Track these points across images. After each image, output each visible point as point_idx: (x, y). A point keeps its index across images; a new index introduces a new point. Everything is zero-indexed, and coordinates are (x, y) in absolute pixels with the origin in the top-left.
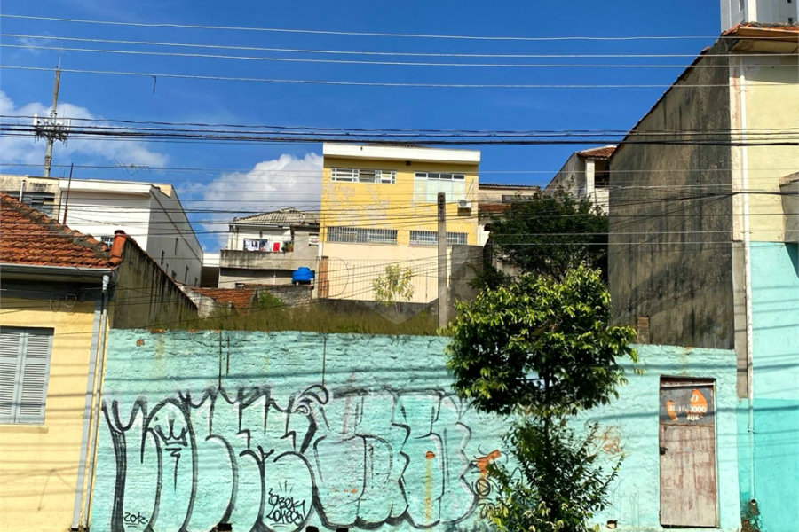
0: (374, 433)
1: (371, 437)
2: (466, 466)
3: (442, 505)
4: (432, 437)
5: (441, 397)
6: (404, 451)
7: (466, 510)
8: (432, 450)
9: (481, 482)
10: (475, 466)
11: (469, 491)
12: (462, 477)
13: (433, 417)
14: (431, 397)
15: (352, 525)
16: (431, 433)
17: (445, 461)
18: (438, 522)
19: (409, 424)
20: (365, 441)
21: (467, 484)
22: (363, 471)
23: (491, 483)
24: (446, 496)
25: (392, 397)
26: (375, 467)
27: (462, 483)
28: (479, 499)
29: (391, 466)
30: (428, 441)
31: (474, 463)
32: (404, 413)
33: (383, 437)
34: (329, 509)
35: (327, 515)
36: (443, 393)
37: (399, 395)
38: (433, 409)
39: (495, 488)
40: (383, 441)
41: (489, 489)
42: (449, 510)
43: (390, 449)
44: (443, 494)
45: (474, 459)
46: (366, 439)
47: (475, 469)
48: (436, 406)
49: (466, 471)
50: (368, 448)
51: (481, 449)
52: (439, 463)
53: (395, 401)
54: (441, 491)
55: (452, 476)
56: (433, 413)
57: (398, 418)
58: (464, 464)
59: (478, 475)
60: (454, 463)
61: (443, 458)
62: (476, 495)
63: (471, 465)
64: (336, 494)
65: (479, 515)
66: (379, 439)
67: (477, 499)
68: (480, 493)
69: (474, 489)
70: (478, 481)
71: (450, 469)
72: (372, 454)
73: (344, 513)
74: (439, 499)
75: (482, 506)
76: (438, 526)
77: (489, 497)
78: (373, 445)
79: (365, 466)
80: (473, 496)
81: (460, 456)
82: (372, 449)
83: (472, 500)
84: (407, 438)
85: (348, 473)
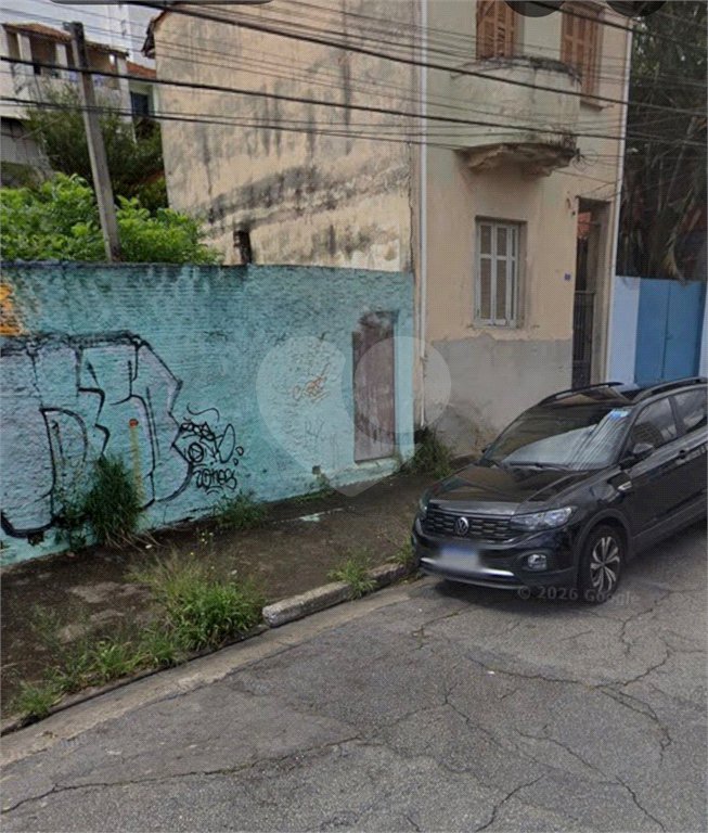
0: (54, 404)
1: (52, 409)
2: (176, 432)
3: (154, 480)
4: (133, 399)
5: (138, 347)
6: (102, 424)
7: (182, 482)
8: (135, 416)
9: (194, 447)
10: (186, 429)
11: (181, 460)
12: (173, 445)
13: (130, 374)
14: (123, 348)
15: (48, 527)
16: (131, 396)
17: (152, 428)
18: (153, 501)
19: (102, 387)
20: (45, 417)
21: (180, 452)
22: (49, 456)
23: (204, 447)
24: (158, 470)
25: (73, 352)
26: (65, 448)
27: (173, 451)
28: (194, 467)
29: (86, 444)
30: (129, 407)
31: (185, 426)
32: (93, 373)
33: (69, 408)
34: (12, 513)
35: (10, 521)
36: (139, 342)
37: (81, 348)
38: (130, 363)
39: (209, 452)
40: (71, 414)
41: (202, 454)
42: (163, 485)
43: (81, 422)
44: (154, 467)
45: (183, 421)
46: (47, 413)
47: (186, 434)
48: (133, 360)
49: (177, 438)
50: (51, 425)
51: (191, 409)
52: (146, 431)
53: (78, 356)
54: (151, 465)
55: (161, 445)
56: (130, 369)
57: (87, 381)
58: (173, 429)
59: (191, 440)
60: (163, 430)
61: (150, 426)
62: (190, 463)
63: (182, 430)
64: (18, 491)
65: (195, 485)
66: (65, 412)
67: (191, 467)
68: (193, 460)
69: (187, 456)
70: (191, 447)
71: (159, 438)
72: (58, 432)
73: (33, 514)
74: (151, 474)
75: (197, 475)
76: (154, 505)
77: (204, 462)
78: (56, 420)
79: (51, 450)
80: (186, 465)
81: (168, 419)
82: (57, 425)
83: (186, 470)
84: (101, 405)
85: (29, 462)
